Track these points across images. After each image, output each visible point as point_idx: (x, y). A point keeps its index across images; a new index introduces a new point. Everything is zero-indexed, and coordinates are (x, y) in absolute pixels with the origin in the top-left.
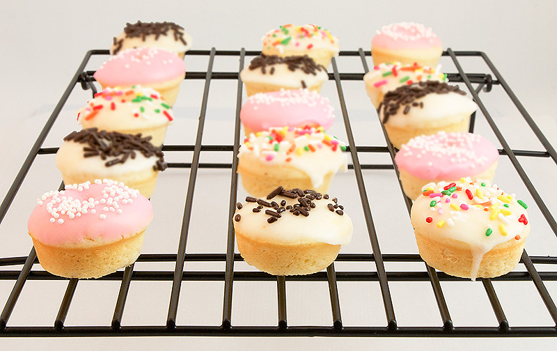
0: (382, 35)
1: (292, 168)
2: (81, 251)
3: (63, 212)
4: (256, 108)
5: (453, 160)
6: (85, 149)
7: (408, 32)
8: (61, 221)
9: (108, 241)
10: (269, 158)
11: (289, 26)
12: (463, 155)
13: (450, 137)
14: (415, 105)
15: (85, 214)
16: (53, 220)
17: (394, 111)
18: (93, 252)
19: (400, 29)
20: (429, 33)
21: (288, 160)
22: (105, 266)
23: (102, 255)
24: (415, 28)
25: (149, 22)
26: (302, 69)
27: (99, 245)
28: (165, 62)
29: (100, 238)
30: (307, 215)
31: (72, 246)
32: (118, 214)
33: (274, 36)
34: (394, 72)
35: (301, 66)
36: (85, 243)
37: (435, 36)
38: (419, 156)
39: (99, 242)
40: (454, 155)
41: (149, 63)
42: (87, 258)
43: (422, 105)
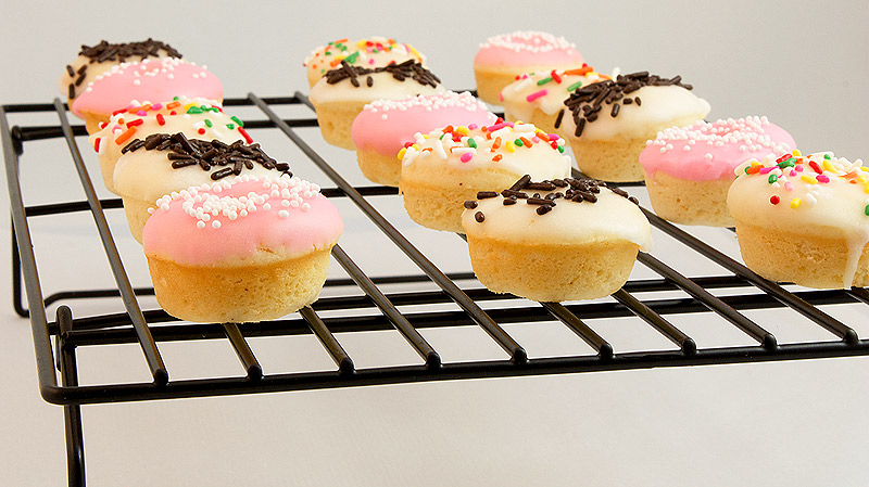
0: (493, 47)
1: (502, 171)
2: (253, 271)
3: (215, 213)
4: (385, 117)
5: (743, 147)
6: (171, 157)
7: (531, 42)
8: (217, 223)
9: (295, 254)
10: (466, 158)
11: (345, 41)
12: (755, 142)
13: (717, 127)
14: (628, 102)
15: (254, 213)
16: (201, 224)
17: (592, 116)
18: (270, 272)
19: (517, 40)
20: (563, 43)
21: (497, 159)
22: (286, 298)
23: (284, 277)
24: (540, 37)
25: (119, 42)
26: (414, 78)
27: (281, 259)
28: (196, 76)
29: (283, 247)
30: (594, 200)
31: (238, 263)
32: (304, 210)
33: (328, 54)
34: (556, 78)
35: (412, 74)
36: (259, 257)
37: (573, 45)
38: (688, 148)
39: (281, 254)
40: (743, 141)
41: (171, 76)
42: (260, 284)
43: (638, 101)
